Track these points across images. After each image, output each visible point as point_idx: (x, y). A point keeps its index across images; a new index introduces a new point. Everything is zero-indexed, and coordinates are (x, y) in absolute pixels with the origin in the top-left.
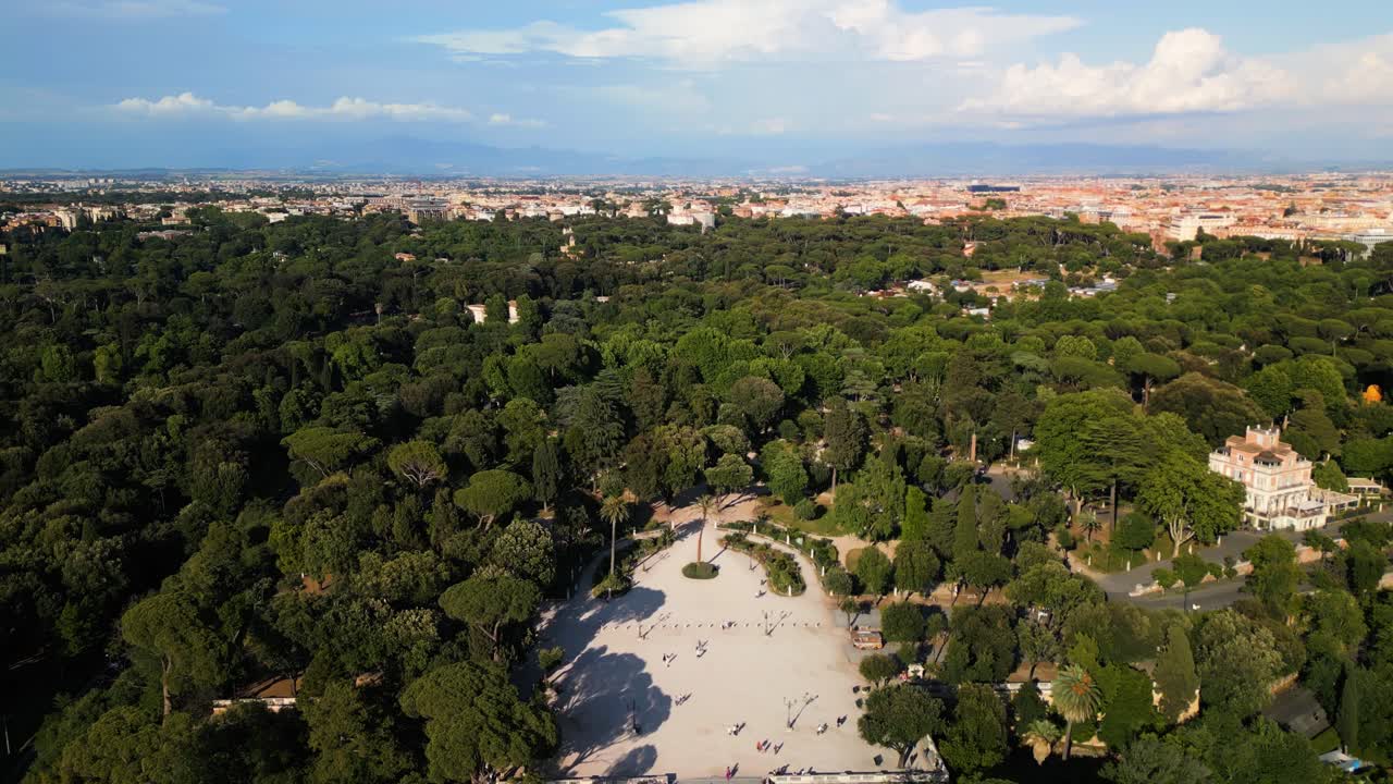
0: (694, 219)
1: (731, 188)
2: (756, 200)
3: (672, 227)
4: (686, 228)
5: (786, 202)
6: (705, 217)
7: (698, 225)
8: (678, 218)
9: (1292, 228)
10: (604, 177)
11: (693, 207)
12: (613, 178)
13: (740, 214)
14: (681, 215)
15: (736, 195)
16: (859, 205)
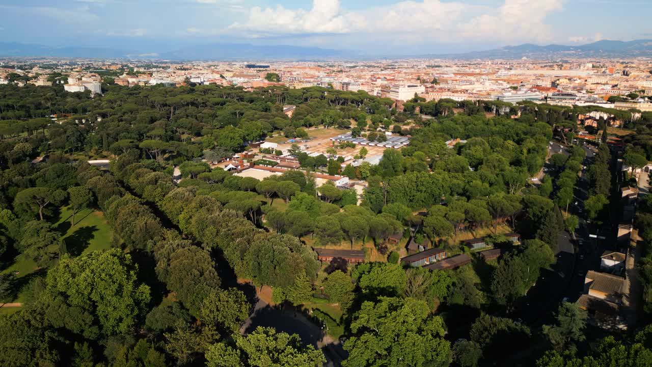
0: (85, 87)
1: (117, 64)
2: (131, 73)
3: (68, 93)
4: (77, 95)
5: (151, 74)
6: (94, 85)
7: (88, 92)
8: (72, 87)
9: (464, 93)
10: (39, 58)
11: (83, 79)
12: (42, 58)
13: (121, 83)
14: (74, 85)
15: (120, 69)
16: (199, 77)
